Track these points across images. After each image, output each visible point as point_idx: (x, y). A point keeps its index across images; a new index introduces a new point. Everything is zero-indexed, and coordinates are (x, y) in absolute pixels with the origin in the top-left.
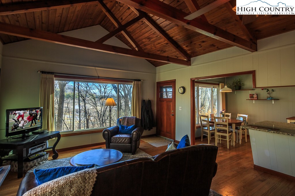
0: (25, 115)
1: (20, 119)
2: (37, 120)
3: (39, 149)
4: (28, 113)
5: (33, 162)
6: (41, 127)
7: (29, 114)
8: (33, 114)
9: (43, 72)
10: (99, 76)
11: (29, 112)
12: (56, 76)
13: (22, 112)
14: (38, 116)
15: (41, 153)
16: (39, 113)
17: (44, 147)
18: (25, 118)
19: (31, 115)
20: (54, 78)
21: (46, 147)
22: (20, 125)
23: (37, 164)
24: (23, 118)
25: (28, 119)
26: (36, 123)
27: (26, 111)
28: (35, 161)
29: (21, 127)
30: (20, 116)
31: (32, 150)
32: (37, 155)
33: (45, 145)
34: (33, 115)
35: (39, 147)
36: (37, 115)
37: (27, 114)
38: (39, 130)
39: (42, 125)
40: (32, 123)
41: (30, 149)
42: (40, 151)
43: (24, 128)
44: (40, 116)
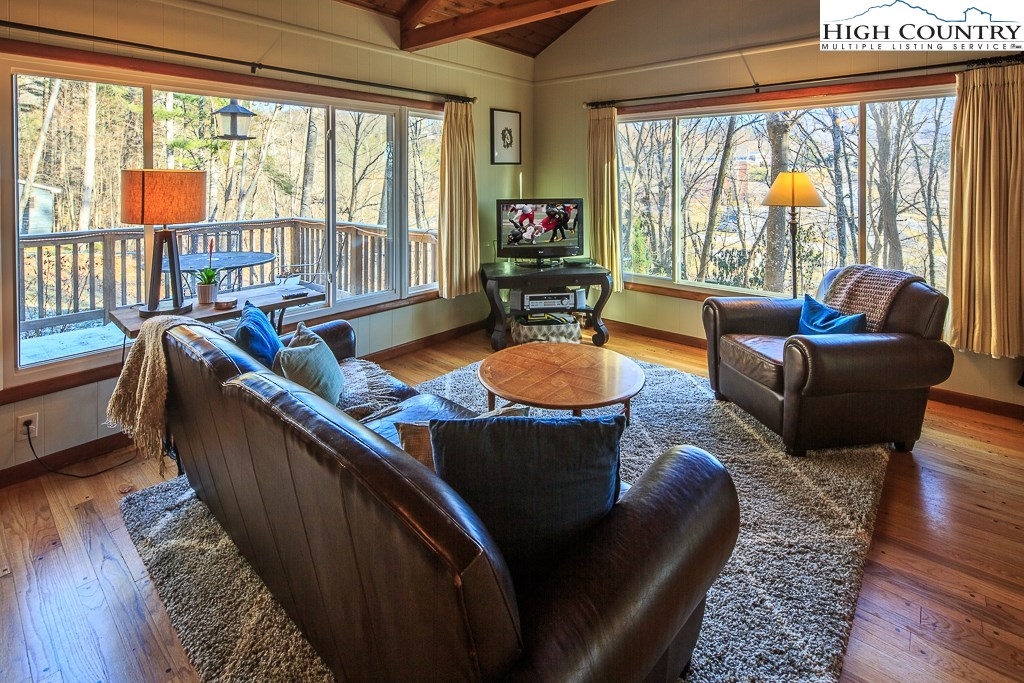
0: (536, 213)
1: (526, 222)
2: (567, 228)
3: (556, 304)
4: (544, 210)
5: (530, 330)
6: (581, 252)
7: (547, 213)
8: (556, 213)
9: (595, 105)
10: (757, 85)
11: (547, 208)
12: (621, 111)
13: (529, 208)
14: (571, 221)
15: (557, 315)
16: (574, 213)
17: (568, 303)
18: (538, 222)
19: (551, 215)
20: (617, 117)
21: (575, 304)
22: (527, 235)
23: (540, 337)
24: (531, 221)
25: (545, 224)
26: (564, 237)
27: (539, 206)
28: (535, 327)
29: (528, 240)
30: (525, 216)
31: (531, 299)
32: (547, 316)
33: (568, 297)
34: (557, 216)
35: (553, 298)
36: (566, 218)
37: (541, 212)
38: (575, 258)
39: (581, 245)
40: (555, 234)
41: (527, 297)
42: (562, 310)
43: (534, 242)
44: (576, 220)
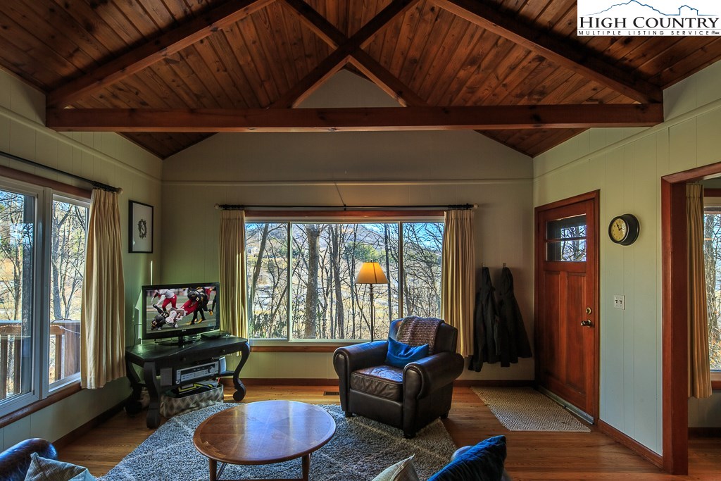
0: (178, 298)
1: (169, 306)
2: (206, 310)
3: (203, 373)
4: (186, 293)
5: (183, 401)
6: (218, 327)
7: (189, 296)
8: (197, 296)
9: (226, 207)
10: (345, 206)
11: (188, 291)
12: (248, 214)
13: (171, 292)
14: (210, 302)
15: (205, 383)
16: (213, 294)
17: (213, 371)
18: (180, 306)
19: (192, 298)
20: (245, 219)
21: (219, 371)
22: (169, 320)
23: (191, 406)
24: (174, 305)
25: (187, 307)
26: (203, 319)
27: (181, 290)
28: (188, 398)
29: (171, 324)
30: (168, 300)
31: (183, 373)
32: (195, 385)
33: (214, 365)
34: (198, 299)
35: (201, 369)
36: (206, 300)
37: (183, 295)
38: (213, 332)
39: (218, 322)
40: (195, 316)
41: (179, 372)
42: (207, 378)
43: (176, 326)
44: (214, 301)
